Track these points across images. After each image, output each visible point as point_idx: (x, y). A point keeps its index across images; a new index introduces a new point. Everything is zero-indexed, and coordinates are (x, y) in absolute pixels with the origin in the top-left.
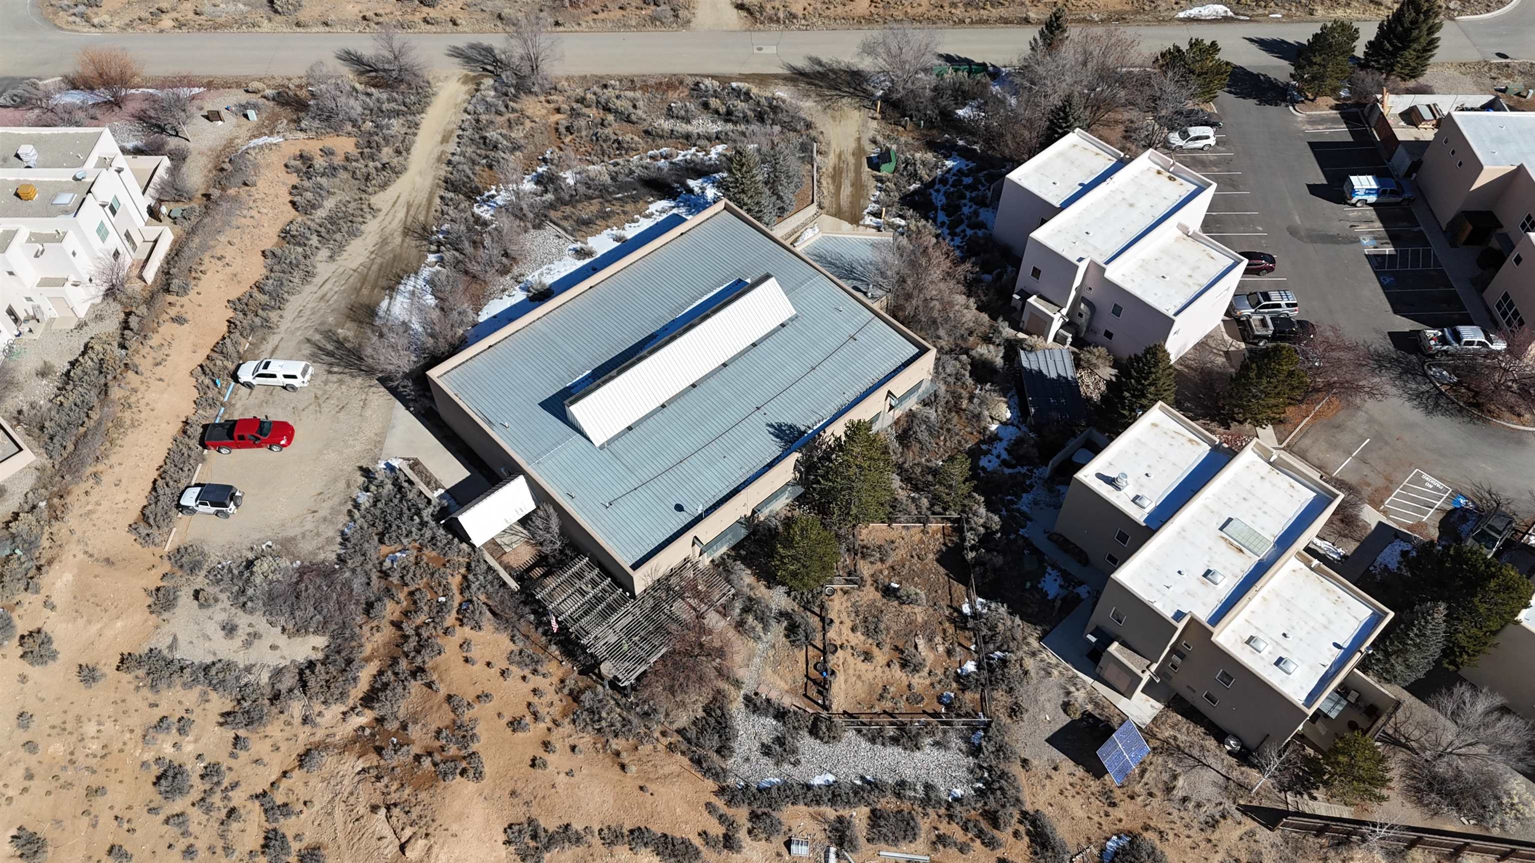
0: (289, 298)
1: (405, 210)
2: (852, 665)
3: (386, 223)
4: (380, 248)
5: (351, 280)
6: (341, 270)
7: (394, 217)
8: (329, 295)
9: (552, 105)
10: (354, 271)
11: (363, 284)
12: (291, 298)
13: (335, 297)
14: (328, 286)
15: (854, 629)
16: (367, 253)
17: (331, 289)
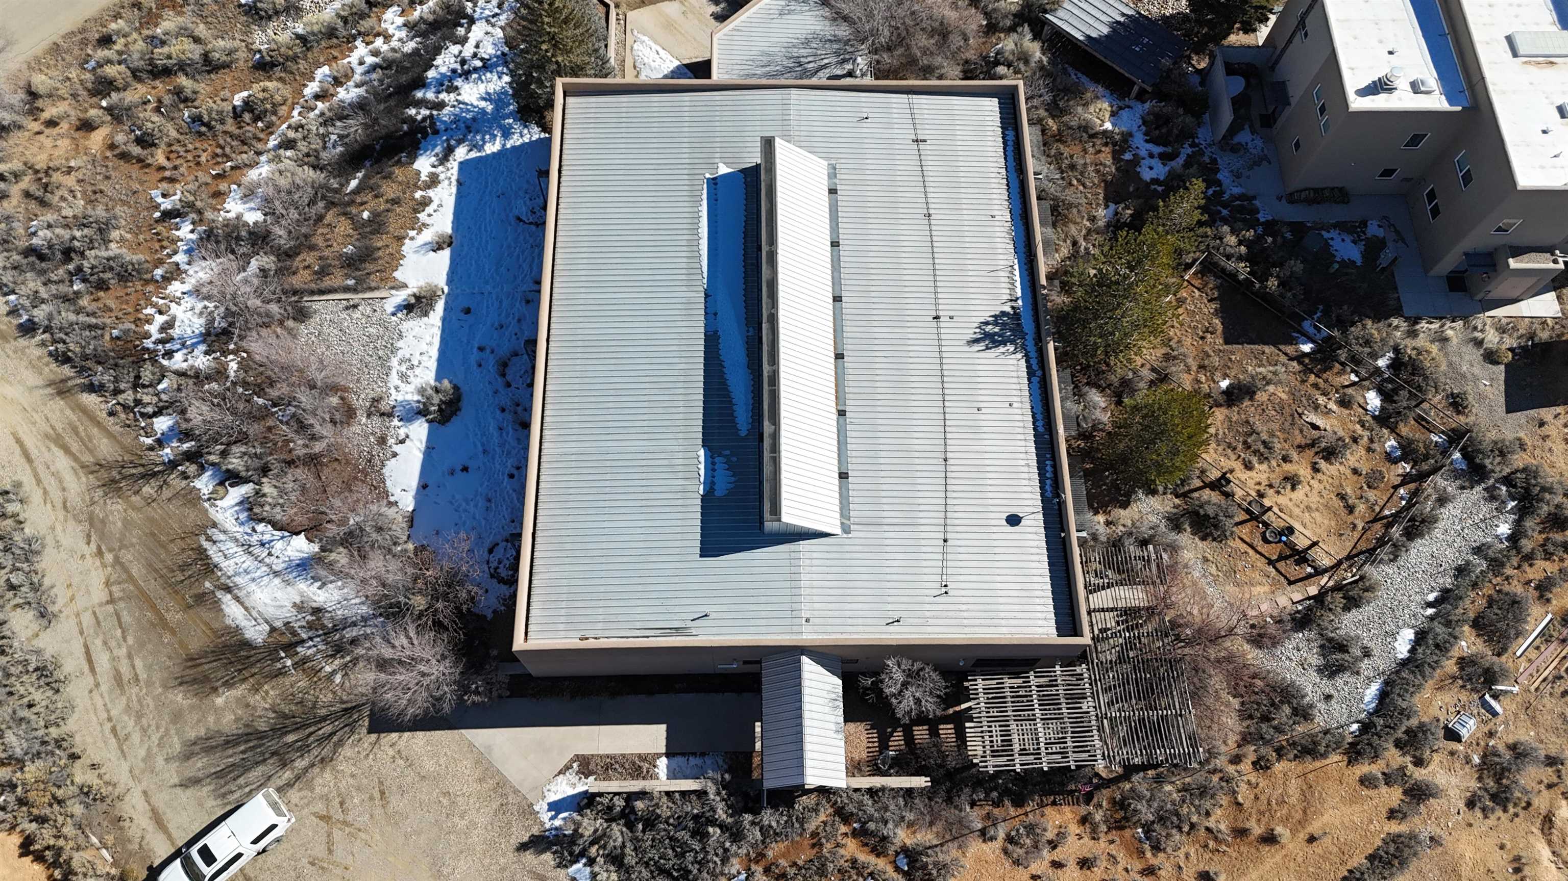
0: (65, 729)
1: (59, 453)
2: (1290, 504)
3: (56, 495)
4: (102, 536)
5: (126, 618)
6: (87, 619)
7: (56, 475)
8: (125, 669)
9: (64, 126)
10: (112, 601)
11: (153, 607)
12: (71, 725)
13: (139, 663)
14: (103, 660)
15: (1248, 466)
16: (91, 563)
17: (113, 659)
